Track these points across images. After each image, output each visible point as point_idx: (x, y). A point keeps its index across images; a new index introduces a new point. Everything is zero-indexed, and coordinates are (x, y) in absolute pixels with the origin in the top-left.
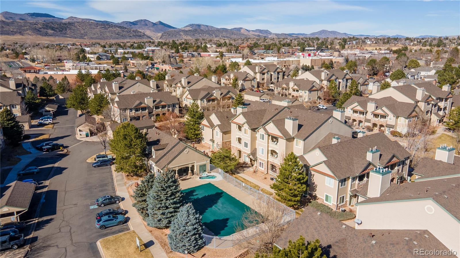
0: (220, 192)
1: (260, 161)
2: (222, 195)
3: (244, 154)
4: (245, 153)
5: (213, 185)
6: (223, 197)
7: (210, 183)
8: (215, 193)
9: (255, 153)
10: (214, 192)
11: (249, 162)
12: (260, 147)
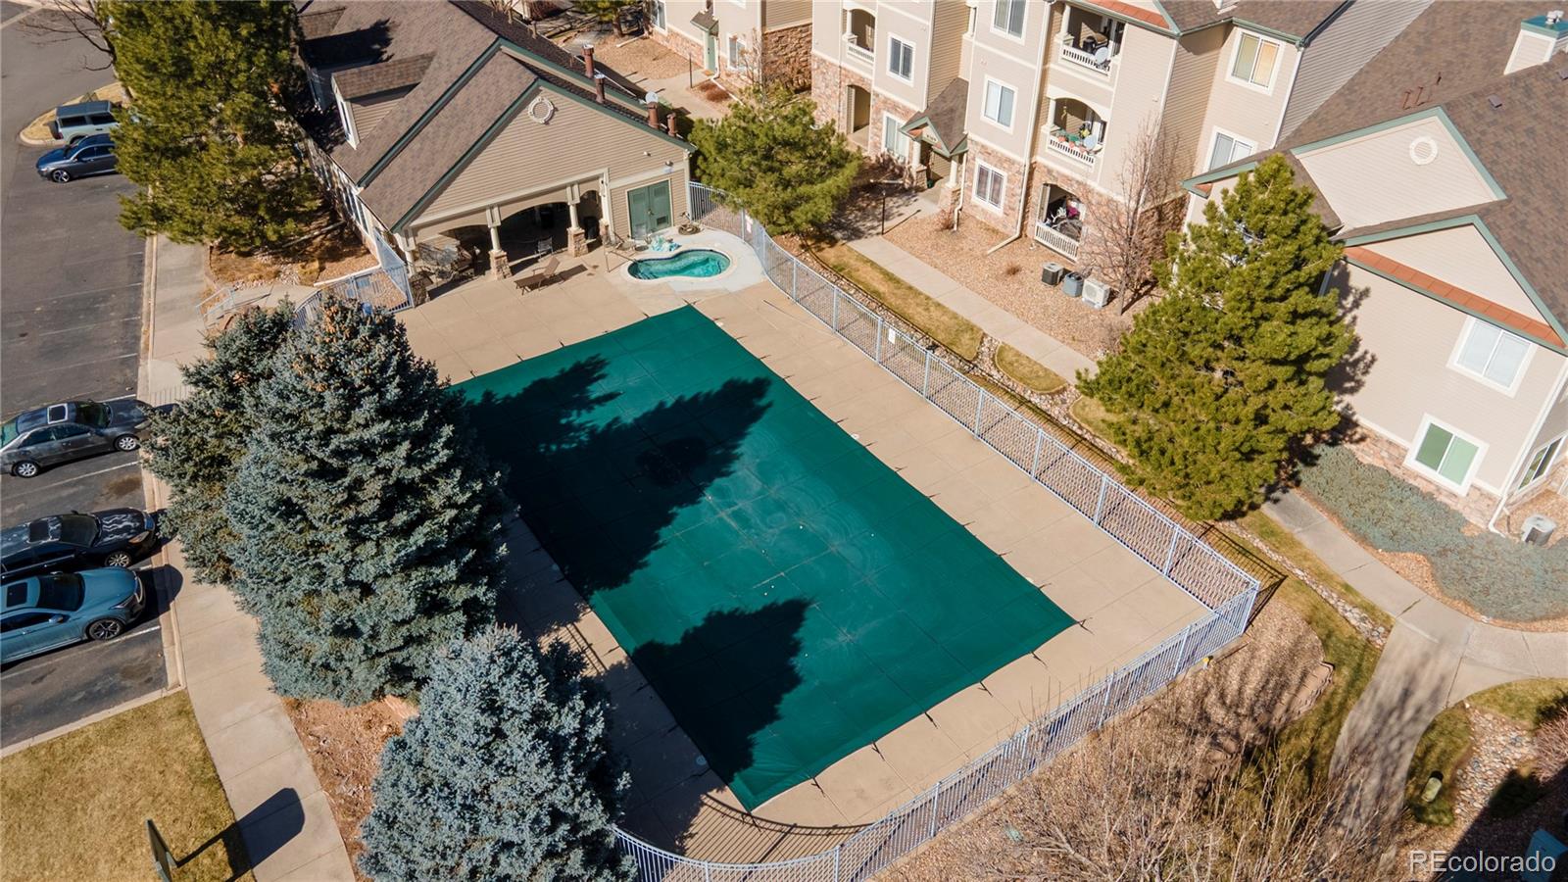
0: (749, 377)
1: (979, 162)
2: (763, 402)
3: (885, 114)
4: (894, 107)
5: (709, 324)
6: (766, 416)
7: (689, 311)
8: (716, 386)
9: (952, 110)
10: (709, 381)
11: (915, 165)
12: (988, 78)
